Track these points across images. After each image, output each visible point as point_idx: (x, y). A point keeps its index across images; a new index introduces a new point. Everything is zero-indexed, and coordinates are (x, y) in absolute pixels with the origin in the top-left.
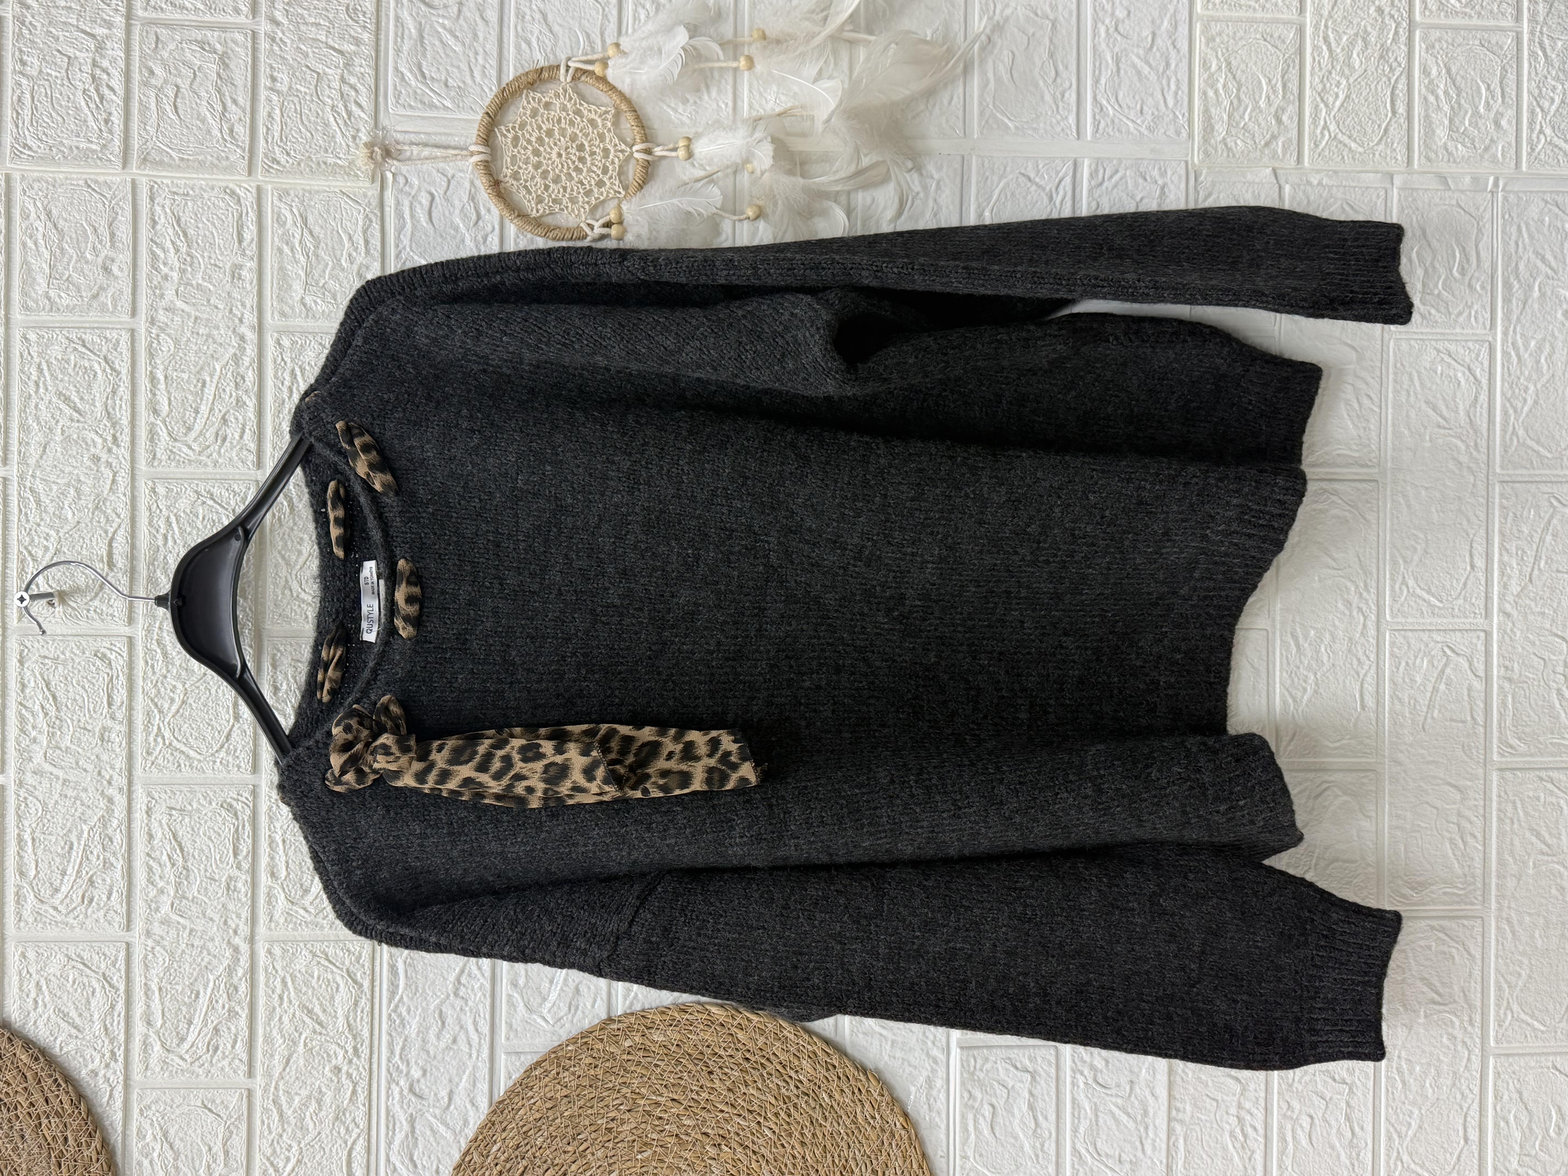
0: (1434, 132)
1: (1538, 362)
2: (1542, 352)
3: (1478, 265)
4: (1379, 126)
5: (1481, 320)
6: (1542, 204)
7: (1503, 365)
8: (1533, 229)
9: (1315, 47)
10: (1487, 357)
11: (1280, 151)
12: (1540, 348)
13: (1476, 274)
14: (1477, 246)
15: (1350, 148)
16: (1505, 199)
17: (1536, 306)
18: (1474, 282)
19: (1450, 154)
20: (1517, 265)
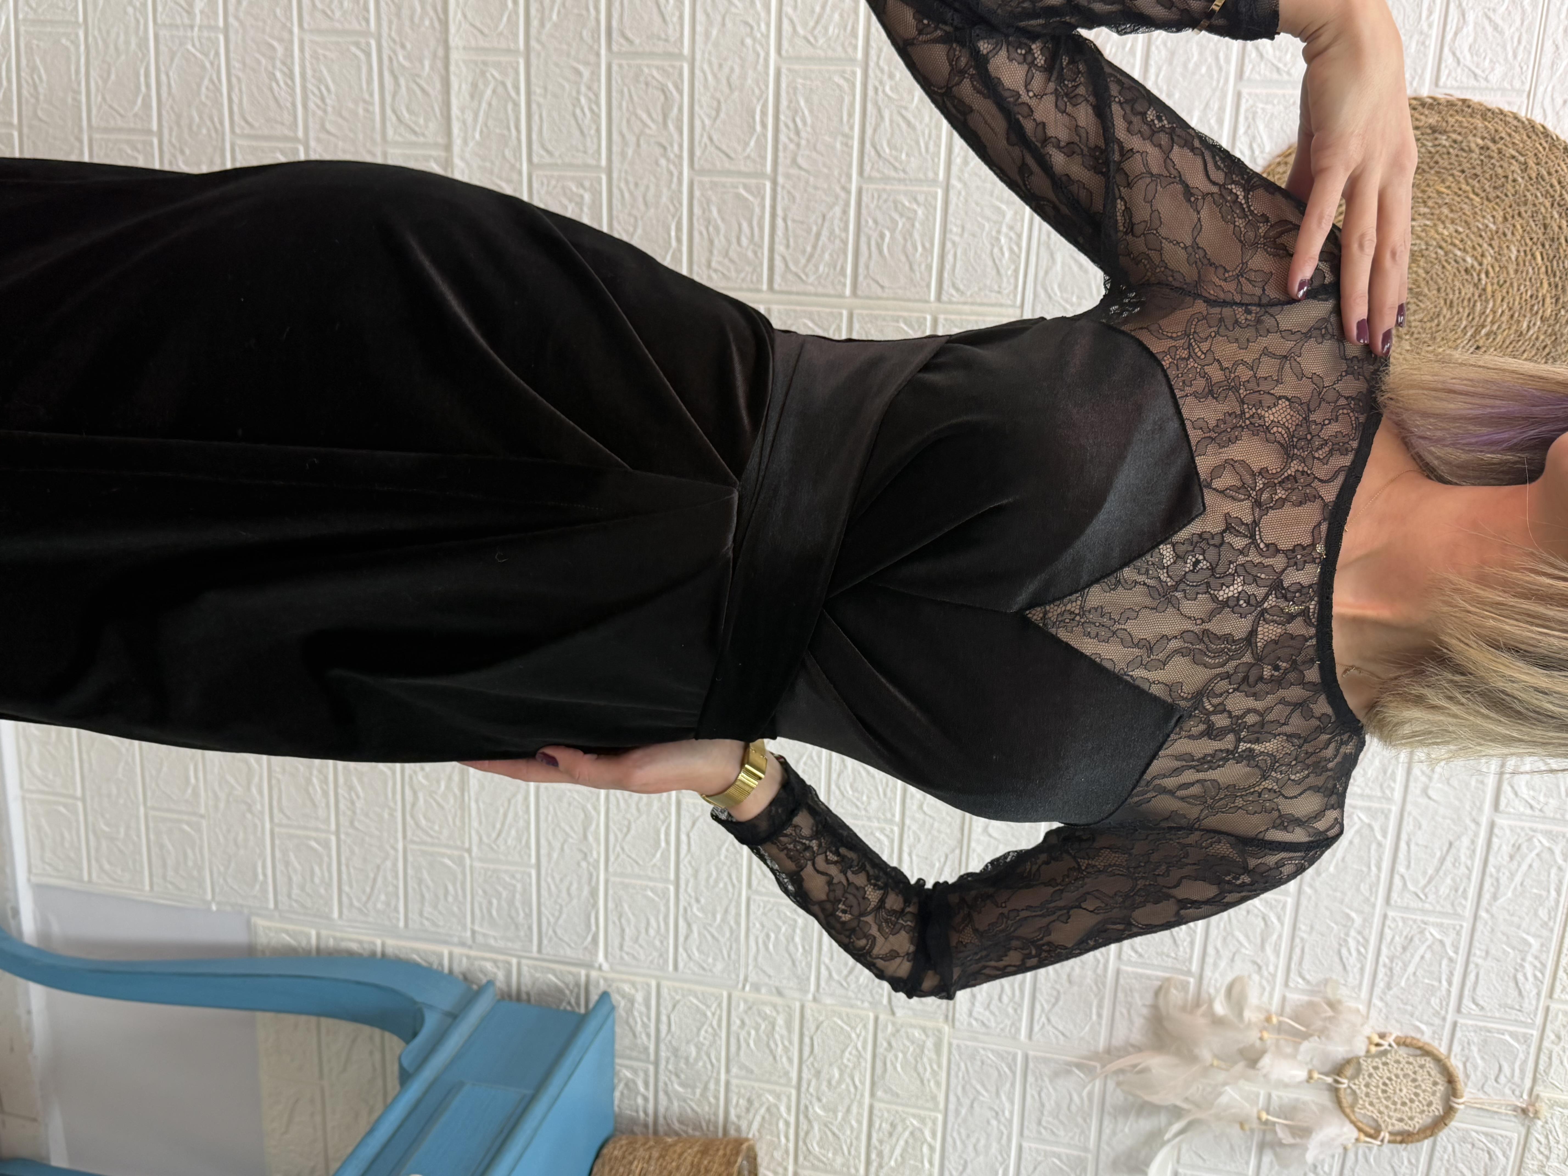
0: (785, 1023)
2: (715, 879)
3: (757, 938)
4: (822, 1032)
6: (713, 969)
8: (720, 956)
9: (864, 1084)
11: (889, 1025)
14: (758, 950)
15: (842, 1021)
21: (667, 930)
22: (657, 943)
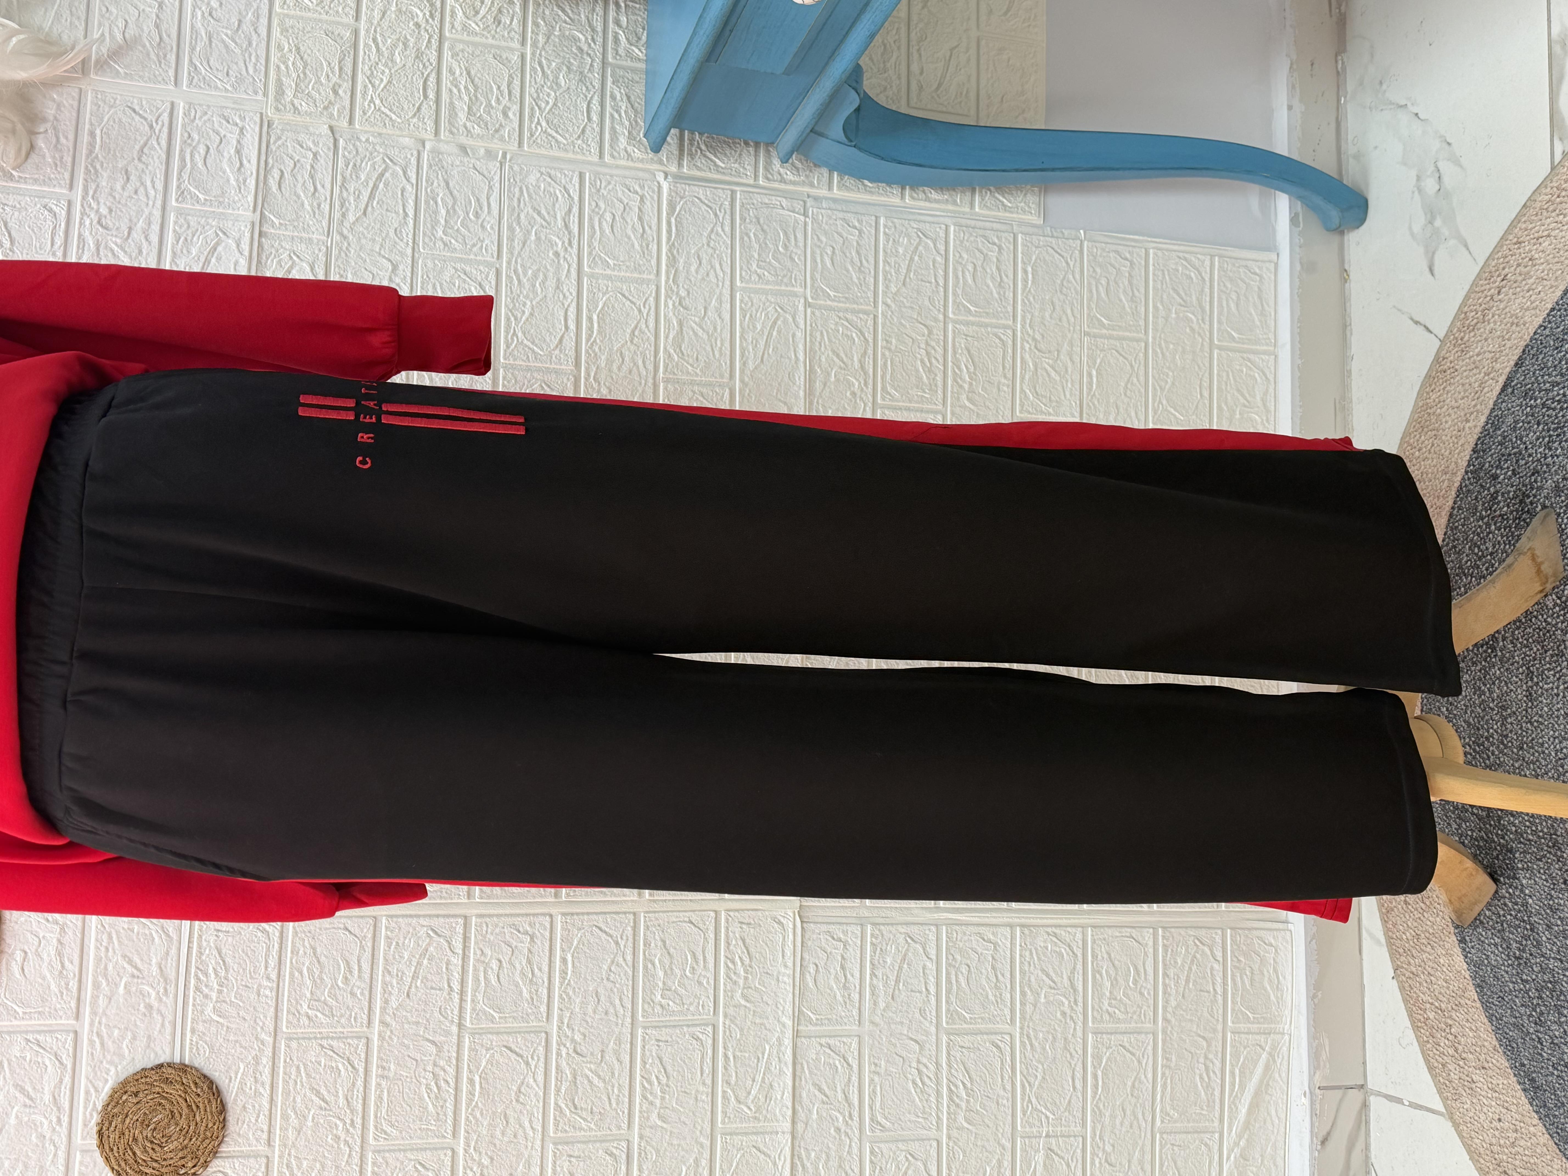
0: (456, 114)
1: (534, 286)
2: (537, 279)
3: (489, 212)
4: (414, 105)
5: (490, 251)
6: (538, 175)
7: (507, 285)
8: (532, 191)
9: (366, 45)
10: (494, 278)
11: (335, 114)
12: (535, 276)
13: (488, 218)
14: (488, 199)
15: (391, 119)
16: (511, 167)
17: (533, 246)
18: (485, 224)
19: (469, 131)
20: (519, 215)
21: (591, 219)
22: (602, 205)
